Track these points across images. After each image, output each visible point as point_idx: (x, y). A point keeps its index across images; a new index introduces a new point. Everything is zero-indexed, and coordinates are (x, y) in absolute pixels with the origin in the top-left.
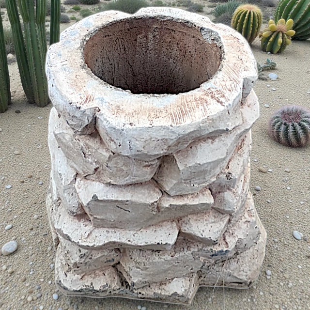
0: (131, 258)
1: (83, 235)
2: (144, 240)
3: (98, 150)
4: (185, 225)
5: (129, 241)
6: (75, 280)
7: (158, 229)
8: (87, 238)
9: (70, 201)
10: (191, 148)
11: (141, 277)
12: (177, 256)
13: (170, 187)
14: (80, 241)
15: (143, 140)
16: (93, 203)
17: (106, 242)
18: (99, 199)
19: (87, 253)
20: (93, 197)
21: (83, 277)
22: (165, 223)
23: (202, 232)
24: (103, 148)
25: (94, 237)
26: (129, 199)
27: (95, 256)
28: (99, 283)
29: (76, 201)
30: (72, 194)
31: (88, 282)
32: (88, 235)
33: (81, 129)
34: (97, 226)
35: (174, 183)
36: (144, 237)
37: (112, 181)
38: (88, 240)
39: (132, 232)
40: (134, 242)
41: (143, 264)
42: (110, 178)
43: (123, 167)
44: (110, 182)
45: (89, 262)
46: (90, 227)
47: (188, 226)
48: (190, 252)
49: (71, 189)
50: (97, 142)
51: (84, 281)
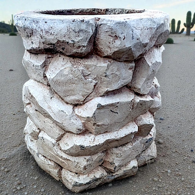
0: (113, 154)
1: (91, 141)
2: (124, 134)
3: (97, 65)
4: (139, 121)
5: (116, 137)
6: (85, 178)
7: (128, 127)
8: (94, 141)
9: (76, 123)
10: (151, 52)
11: (119, 162)
12: (134, 144)
13: (141, 85)
14: (91, 145)
15: (140, 28)
16: (97, 112)
17: (105, 140)
18: (102, 105)
19: (90, 157)
20: (97, 106)
21: (88, 175)
22: (129, 123)
23: (149, 122)
24: (101, 62)
25: (97, 140)
26: (119, 101)
27: (94, 159)
28: (98, 174)
29: (80, 122)
30: (76, 119)
31: (92, 176)
32: (94, 140)
33: (87, 42)
34: (96, 135)
35: (144, 80)
36: (123, 132)
37: (108, 89)
38: (95, 142)
39: (116, 132)
40: (118, 137)
41: (119, 154)
42: (107, 87)
43: (117, 73)
44: (108, 90)
45: (92, 163)
46: (92, 136)
47: (141, 121)
48: (139, 141)
49: (74, 117)
50: (94, 60)
51: (90, 177)
